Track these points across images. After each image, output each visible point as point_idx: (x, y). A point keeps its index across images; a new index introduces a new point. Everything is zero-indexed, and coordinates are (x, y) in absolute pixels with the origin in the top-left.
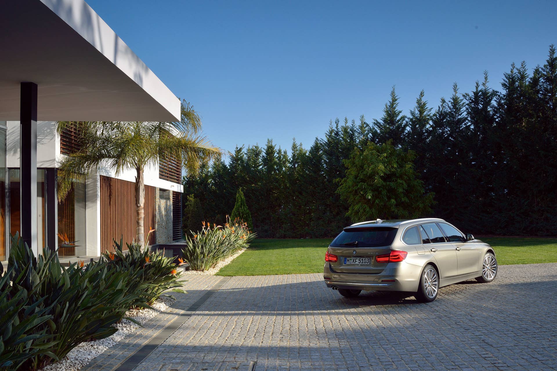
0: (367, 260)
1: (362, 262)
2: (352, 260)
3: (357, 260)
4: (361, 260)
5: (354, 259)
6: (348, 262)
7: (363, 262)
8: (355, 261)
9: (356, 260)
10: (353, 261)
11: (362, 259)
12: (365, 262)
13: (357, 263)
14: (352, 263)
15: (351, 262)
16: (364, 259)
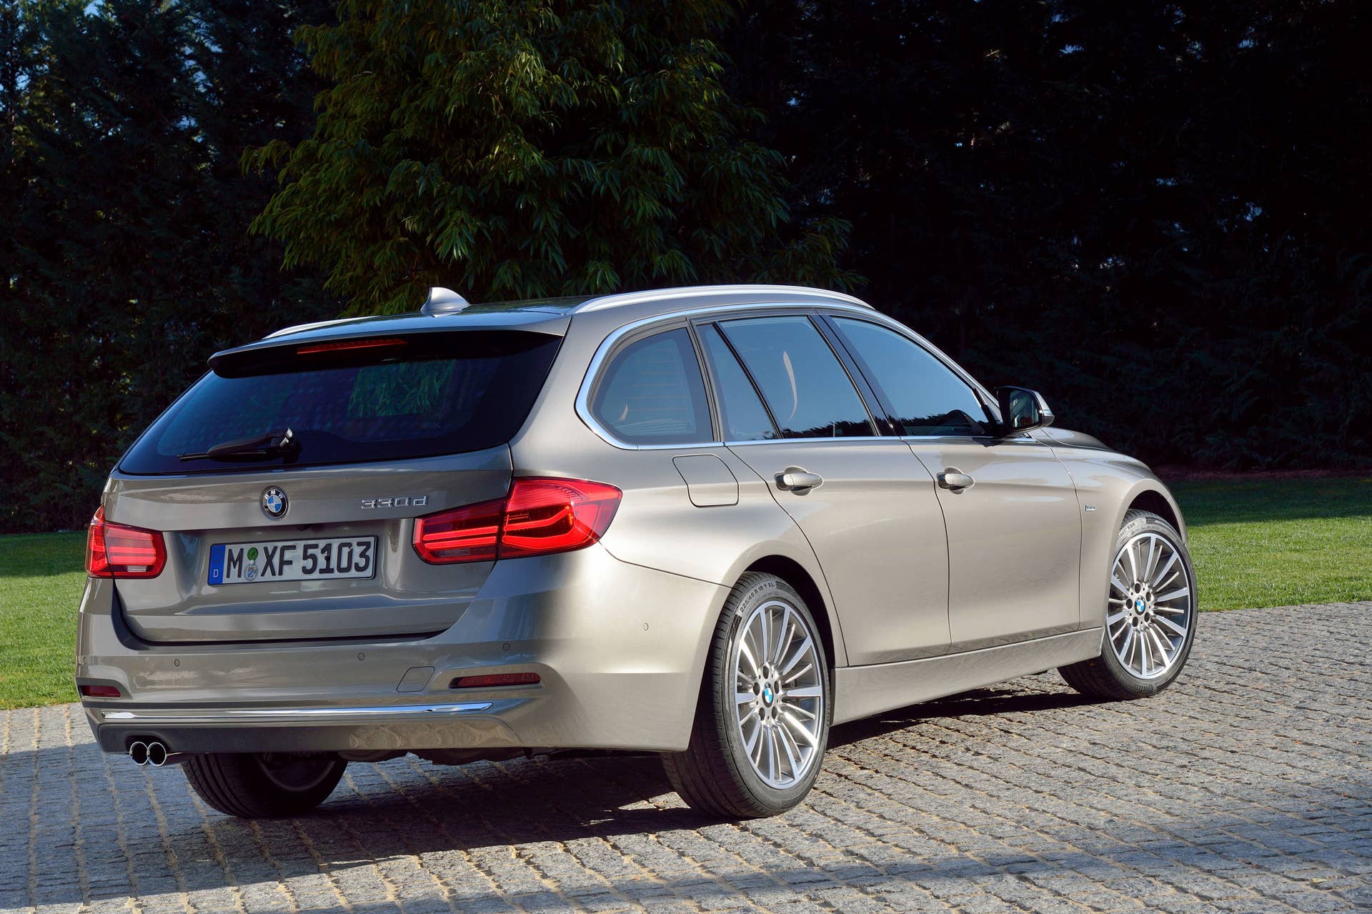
0: (358, 550)
1: (322, 563)
2: (262, 560)
3: (295, 555)
4: (317, 552)
5: (270, 546)
6: (234, 571)
7: (334, 564)
8: (283, 563)
9: (288, 555)
10: (269, 563)
11: (322, 544)
12: (344, 564)
13: (293, 572)
14: (259, 578)
15: (252, 570)
16: (335, 544)
